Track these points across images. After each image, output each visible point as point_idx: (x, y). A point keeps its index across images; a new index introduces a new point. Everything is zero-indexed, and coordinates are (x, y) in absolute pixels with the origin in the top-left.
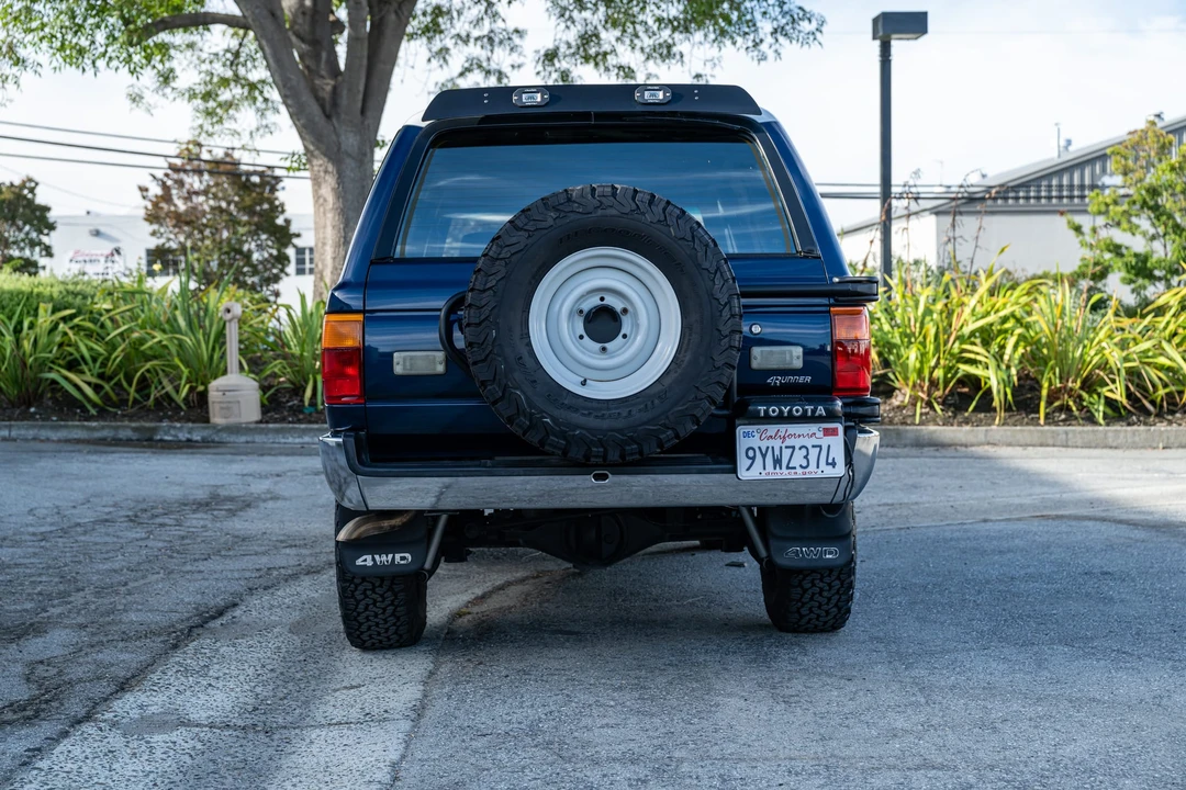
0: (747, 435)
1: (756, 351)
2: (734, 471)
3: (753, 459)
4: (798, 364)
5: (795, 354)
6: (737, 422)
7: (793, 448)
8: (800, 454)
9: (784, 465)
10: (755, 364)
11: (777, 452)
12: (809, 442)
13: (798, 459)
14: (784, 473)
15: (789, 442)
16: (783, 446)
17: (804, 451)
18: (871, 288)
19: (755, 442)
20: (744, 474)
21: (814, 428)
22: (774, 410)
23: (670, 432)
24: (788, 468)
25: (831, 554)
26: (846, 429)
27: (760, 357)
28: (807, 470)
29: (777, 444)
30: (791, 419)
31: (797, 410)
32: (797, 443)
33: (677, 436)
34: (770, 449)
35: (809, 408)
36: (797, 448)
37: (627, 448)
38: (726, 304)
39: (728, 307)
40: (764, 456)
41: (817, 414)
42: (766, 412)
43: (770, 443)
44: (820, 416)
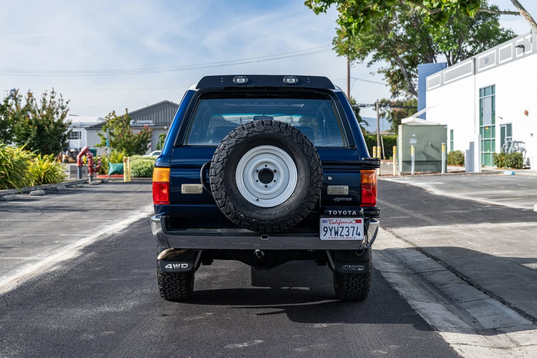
0: (324, 222)
1: (330, 187)
2: (319, 236)
3: (327, 231)
4: (347, 193)
5: (345, 189)
6: (321, 216)
7: (343, 227)
8: (345, 230)
9: (339, 234)
10: (329, 193)
11: (336, 229)
12: (349, 225)
13: (345, 232)
14: (339, 238)
15: (341, 225)
16: (339, 227)
17: (347, 229)
18: (377, 163)
19: (327, 225)
20: (322, 238)
21: (351, 219)
22: (335, 212)
23: (292, 221)
24: (340, 235)
25: (361, 269)
26: (365, 221)
27: (332, 190)
28: (348, 237)
29: (336, 226)
30: (342, 216)
31: (345, 212)
32: (345, 225)
33: (295, 223)
34: (334, 228)
35: (350, 212)
36: (344, 228)
37: (274, 227)
38: (316, 170)
39: (316, 171)
40: (331, 231)
41: (353, 214)
42: (332, 213)
43: (334, 225)
44: (354, 215)
